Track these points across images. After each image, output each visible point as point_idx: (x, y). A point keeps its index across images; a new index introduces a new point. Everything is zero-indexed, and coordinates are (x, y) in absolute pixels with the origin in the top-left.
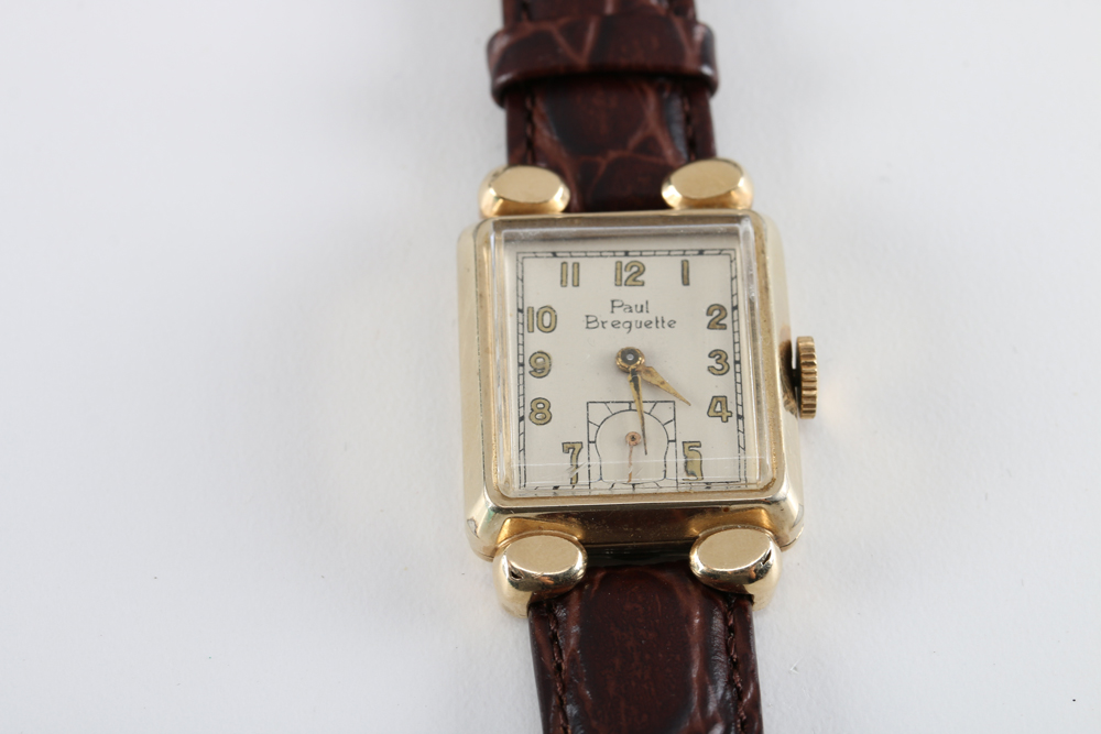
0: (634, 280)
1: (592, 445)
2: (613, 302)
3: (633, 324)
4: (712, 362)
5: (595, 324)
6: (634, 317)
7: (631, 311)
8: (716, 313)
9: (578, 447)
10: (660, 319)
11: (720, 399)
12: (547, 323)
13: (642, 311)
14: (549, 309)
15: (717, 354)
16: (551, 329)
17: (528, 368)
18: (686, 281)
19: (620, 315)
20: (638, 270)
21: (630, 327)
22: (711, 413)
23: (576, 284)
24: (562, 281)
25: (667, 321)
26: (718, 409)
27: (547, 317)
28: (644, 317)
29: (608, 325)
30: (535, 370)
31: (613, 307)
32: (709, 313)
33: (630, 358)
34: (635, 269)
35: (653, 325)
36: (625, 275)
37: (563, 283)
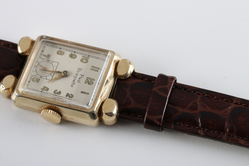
0: (87, 81)
1: (47, 61)
2: (83, 76)
3: (76, 78)
4: (58, 91)
5: (79, 70)
6: (77, 79)
7: (79, 79)
8: (71, 96)
9: (48, 58)
10: (74, 84)
11: (48, 90)
12: (83, 60)
13: (78, 81)
14: (87, 62)
15: (60, 93)
16: (82, 61)
17: (73, 53)
18: (82, 92)
19: (79, 76)
20: (89, 83)
21: (75, 77)
22: (45, 87)
23: (91, 69)
24: (93, 66)
25: (73, 85)
26: (45, 89)
27: (85, 61)
28: (76, 81)
29: (77, 73)
30: (72, 55)
31: (82, 75)
32: (71, 95)
33: (65, 73)
34: (90, 83)
35: (73, 82)
36: (89, 80)
37: (92, 67)
